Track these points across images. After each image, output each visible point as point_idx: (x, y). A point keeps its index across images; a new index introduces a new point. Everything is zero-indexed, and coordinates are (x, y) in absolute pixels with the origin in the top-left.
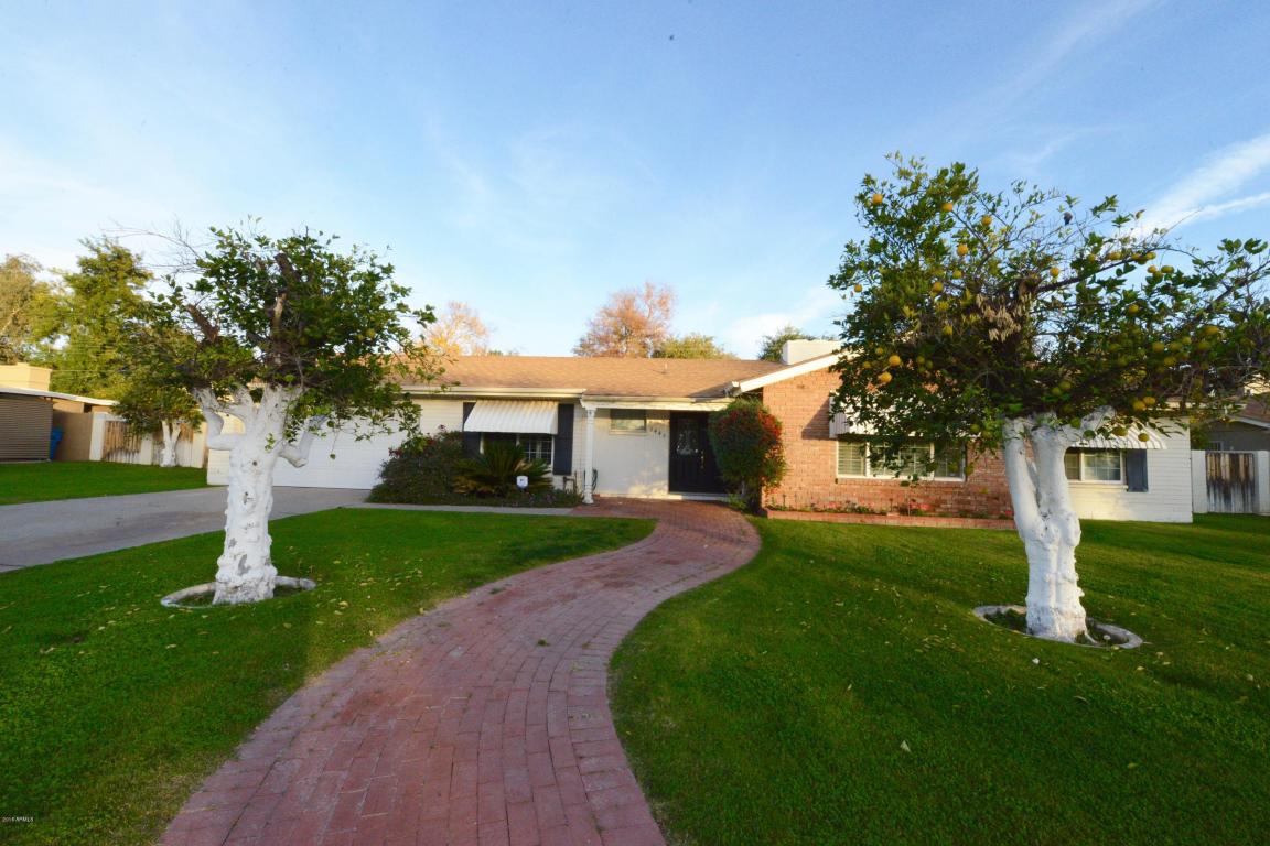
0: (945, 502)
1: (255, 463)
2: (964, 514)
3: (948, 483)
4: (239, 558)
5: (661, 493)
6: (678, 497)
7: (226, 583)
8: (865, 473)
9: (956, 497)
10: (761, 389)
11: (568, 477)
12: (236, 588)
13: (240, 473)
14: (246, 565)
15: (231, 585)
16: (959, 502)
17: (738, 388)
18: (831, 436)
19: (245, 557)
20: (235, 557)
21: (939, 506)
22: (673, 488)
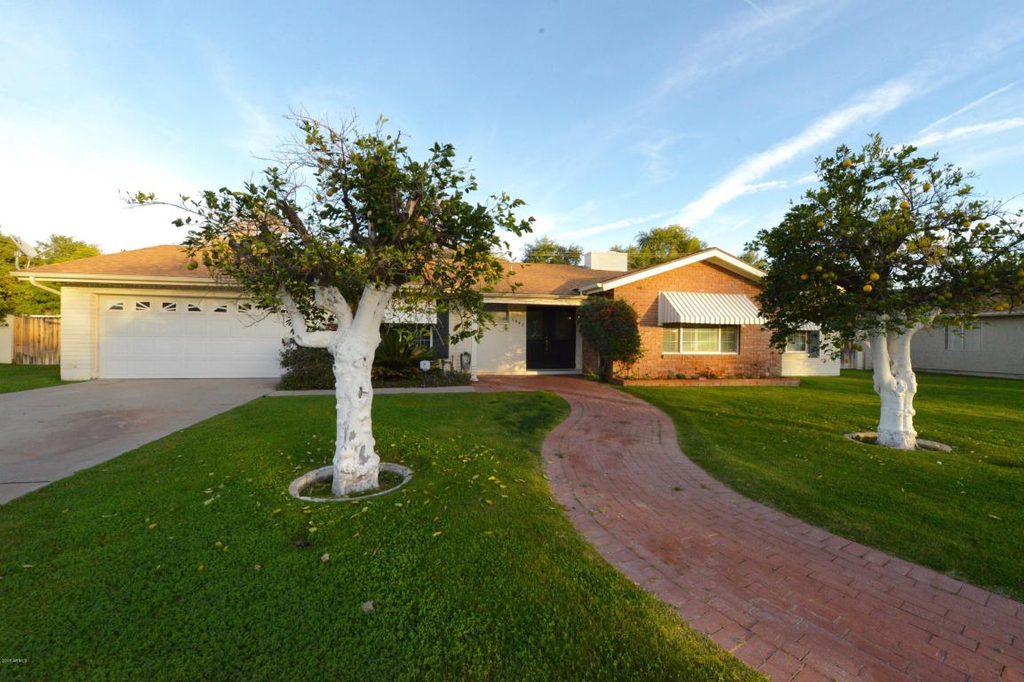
0: (727, 369)
1: (365, 359)
2: (739, 376)
3: (731, 356)
4: (359, 449)
5: (521, 370)
6: (534, 373)
7: (353, 473)
8: (679, 351)
9: (734, 365)
10: (612, 290)
11: (446, 361)
12: (361, 476)
13: (352, 369)
14: (365, 455)
15: (358, 474)
16: (735, 368)
17: (602, 288)
18: (660, 324)
19: (363, 447)
20: (356, 448)
21: (723, 372)
22: (529, 367)
